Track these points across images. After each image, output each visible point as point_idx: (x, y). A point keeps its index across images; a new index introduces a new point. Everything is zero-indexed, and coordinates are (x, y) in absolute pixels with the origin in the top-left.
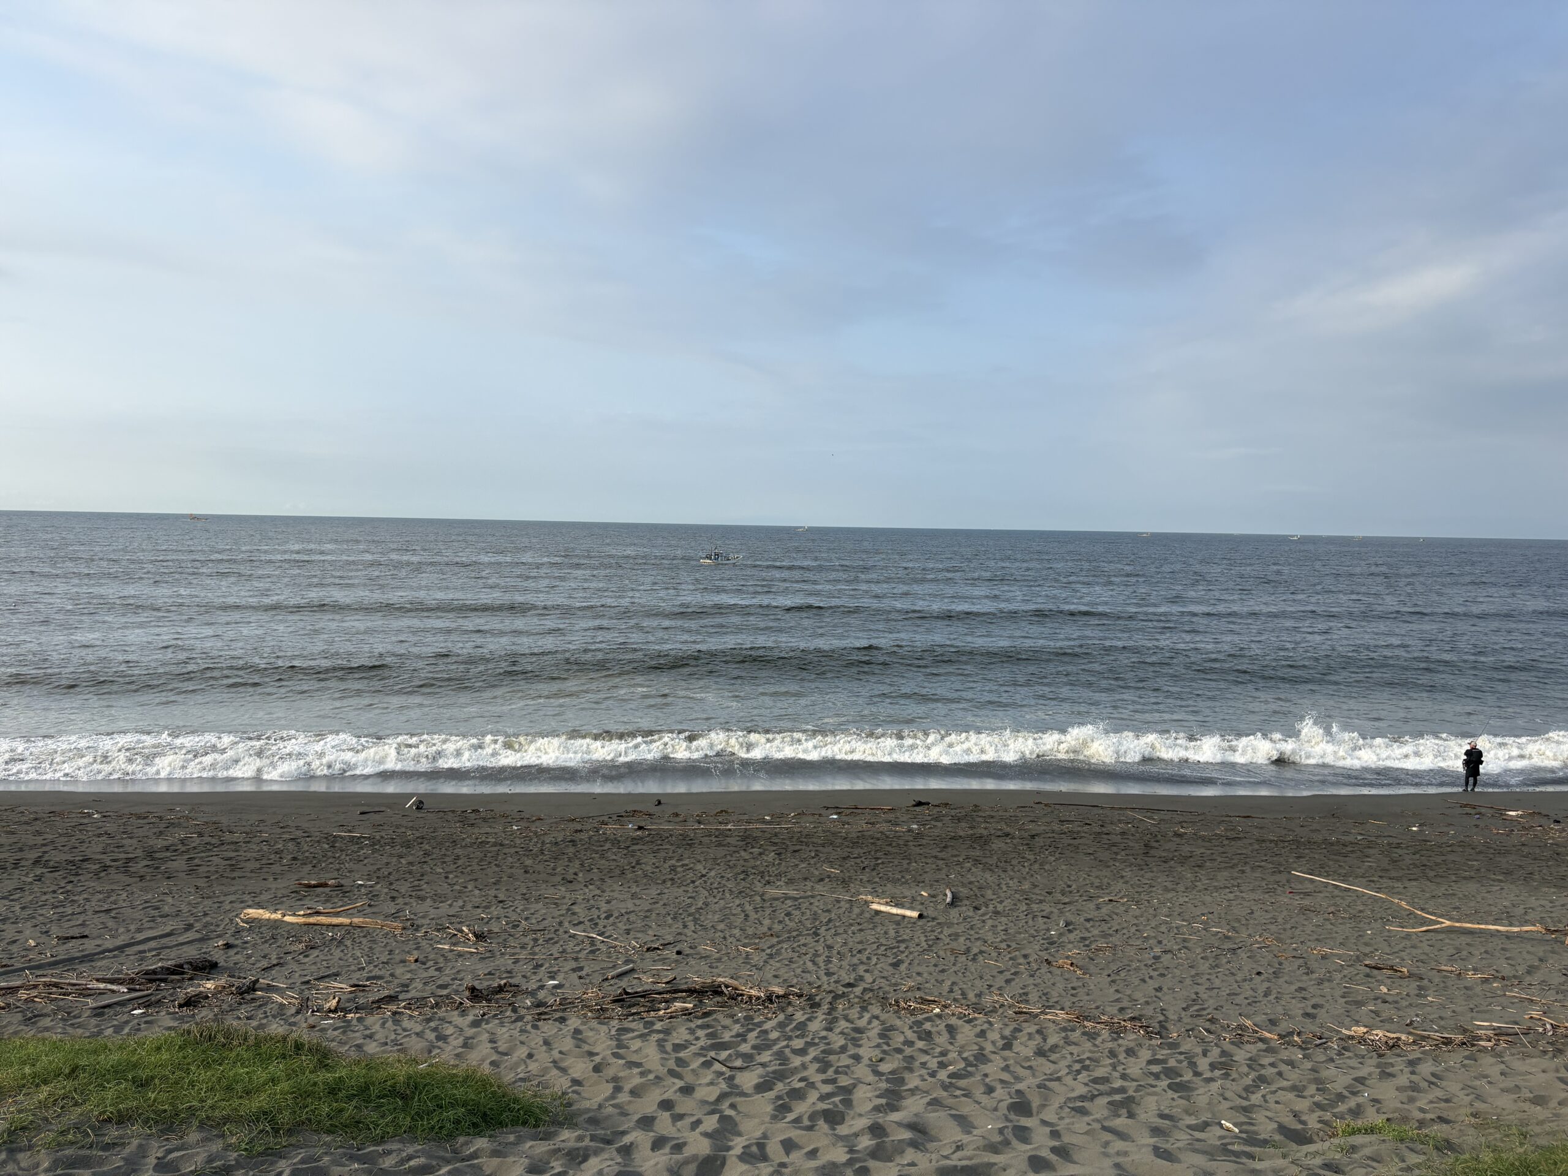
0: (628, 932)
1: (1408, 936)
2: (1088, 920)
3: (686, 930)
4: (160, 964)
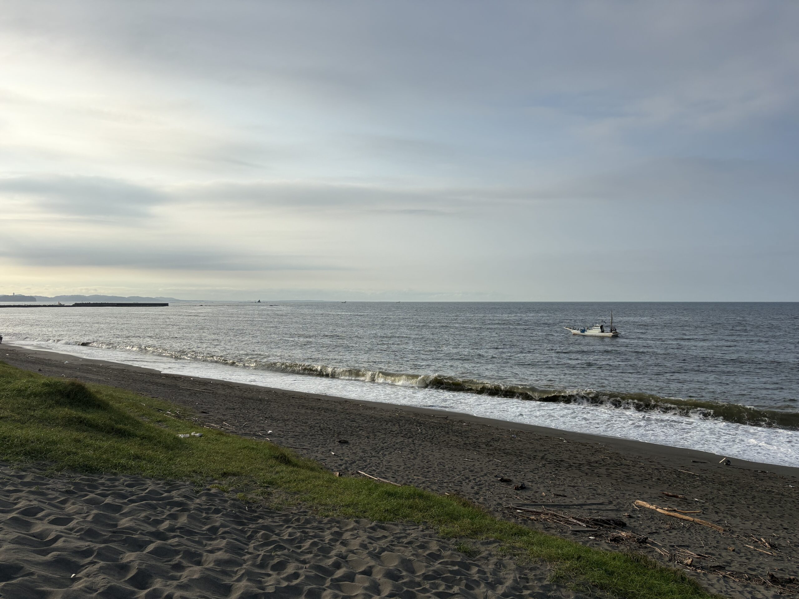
4: (600, 517)
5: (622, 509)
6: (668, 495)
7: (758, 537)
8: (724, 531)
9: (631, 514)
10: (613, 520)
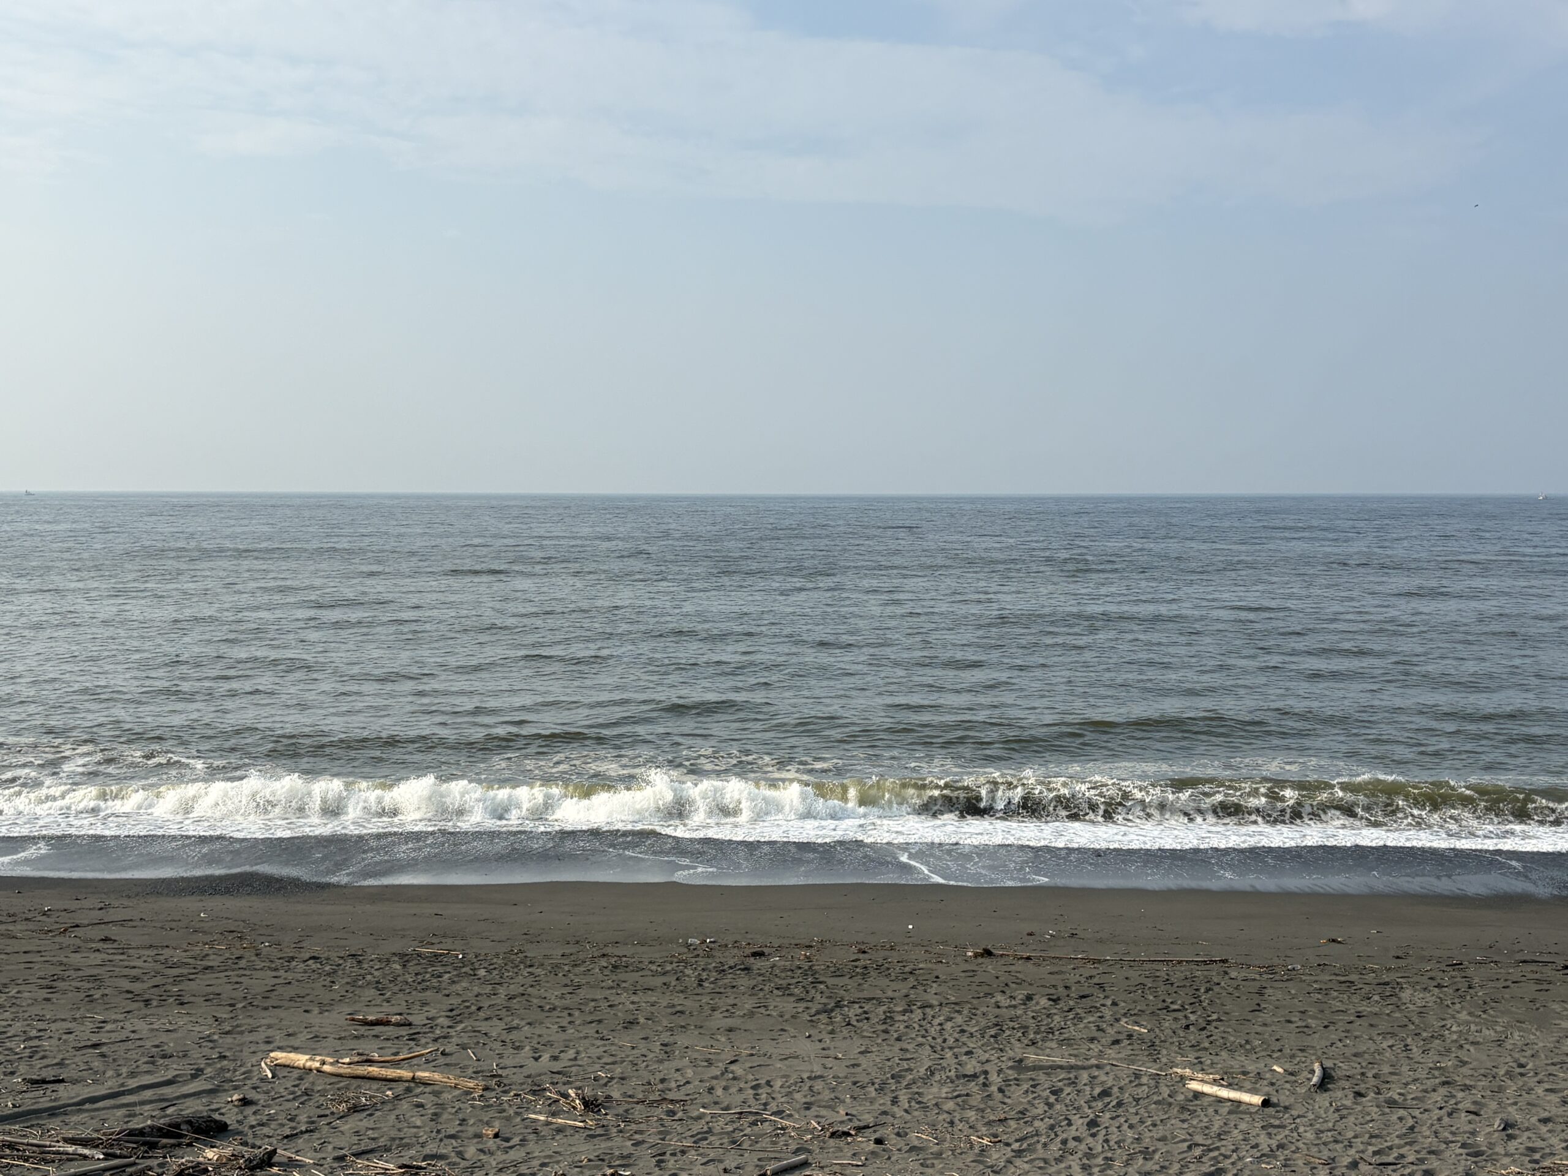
0: (808, 1106)
3: (895, 1109)
4: (149, 1122)
5: (226, 1086)
6: (366, 1023)
7: (562, 1089)
8: (486, 1089)
9: (252, 1095)
10: (189, 1123)
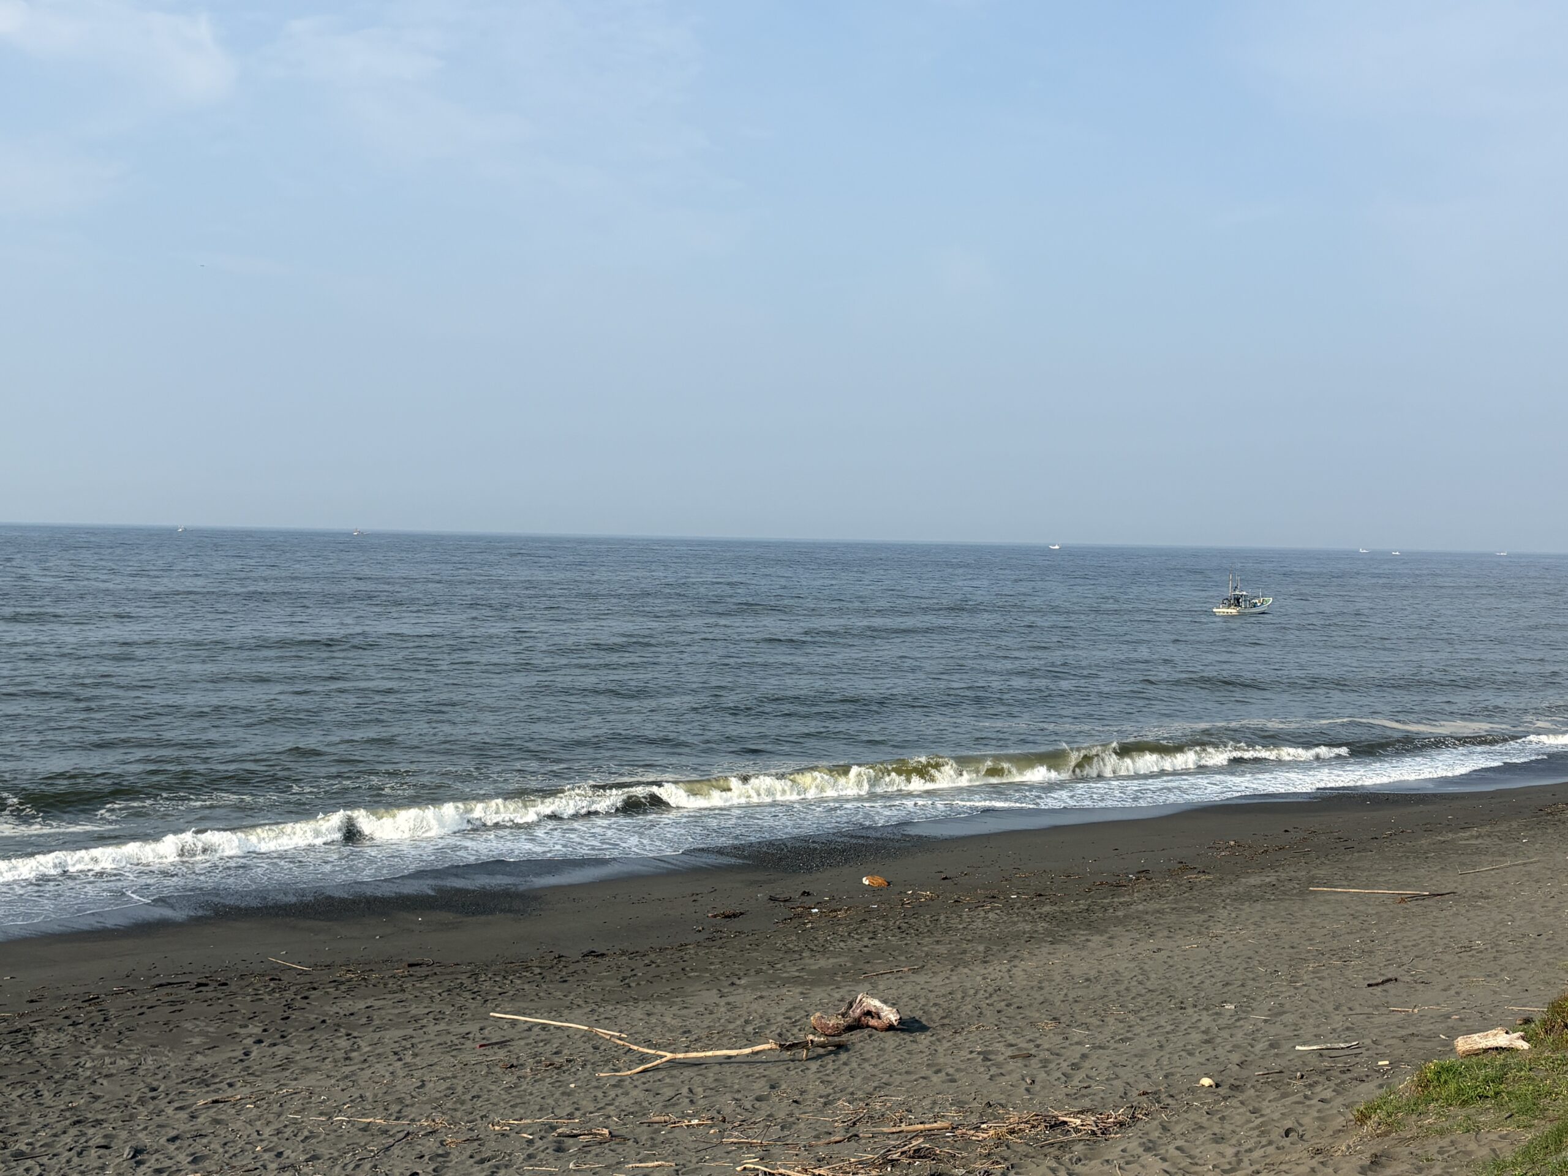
1: (622, 1080)
2: (173, 1140)
